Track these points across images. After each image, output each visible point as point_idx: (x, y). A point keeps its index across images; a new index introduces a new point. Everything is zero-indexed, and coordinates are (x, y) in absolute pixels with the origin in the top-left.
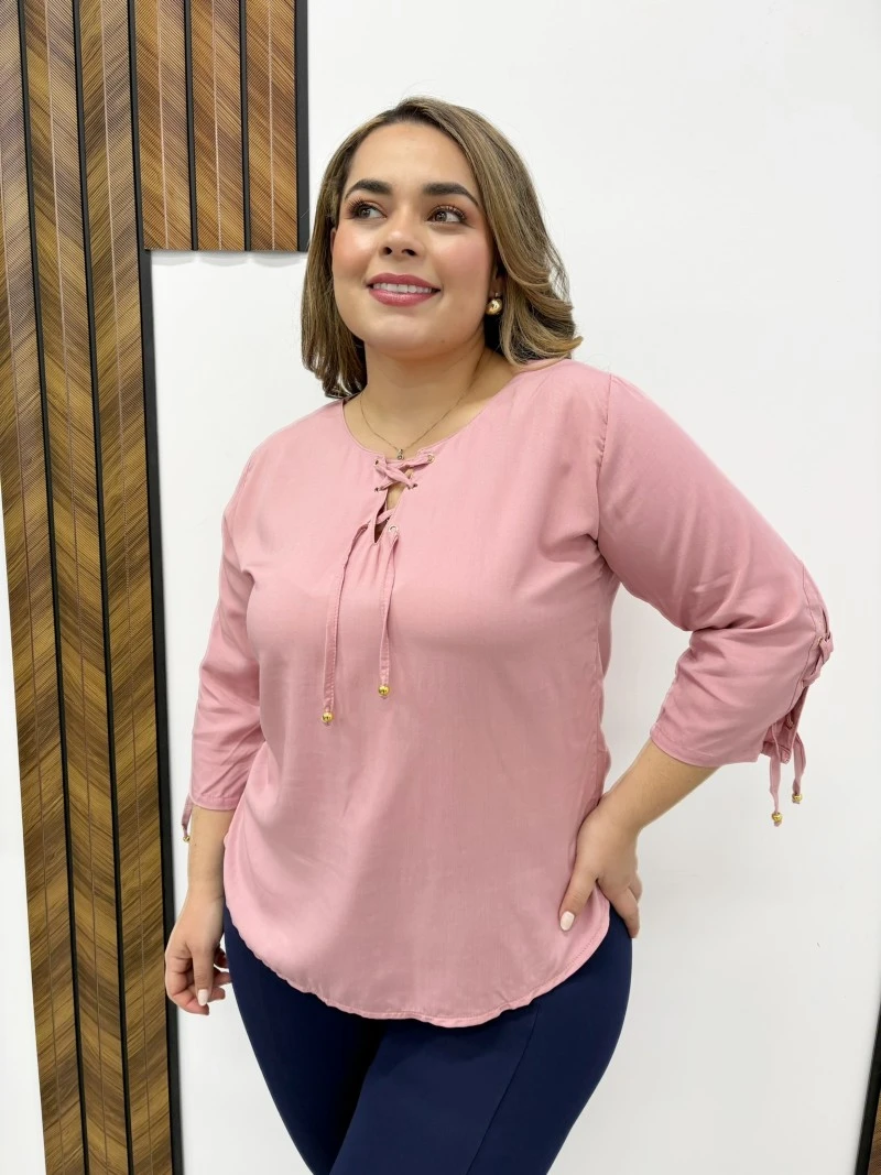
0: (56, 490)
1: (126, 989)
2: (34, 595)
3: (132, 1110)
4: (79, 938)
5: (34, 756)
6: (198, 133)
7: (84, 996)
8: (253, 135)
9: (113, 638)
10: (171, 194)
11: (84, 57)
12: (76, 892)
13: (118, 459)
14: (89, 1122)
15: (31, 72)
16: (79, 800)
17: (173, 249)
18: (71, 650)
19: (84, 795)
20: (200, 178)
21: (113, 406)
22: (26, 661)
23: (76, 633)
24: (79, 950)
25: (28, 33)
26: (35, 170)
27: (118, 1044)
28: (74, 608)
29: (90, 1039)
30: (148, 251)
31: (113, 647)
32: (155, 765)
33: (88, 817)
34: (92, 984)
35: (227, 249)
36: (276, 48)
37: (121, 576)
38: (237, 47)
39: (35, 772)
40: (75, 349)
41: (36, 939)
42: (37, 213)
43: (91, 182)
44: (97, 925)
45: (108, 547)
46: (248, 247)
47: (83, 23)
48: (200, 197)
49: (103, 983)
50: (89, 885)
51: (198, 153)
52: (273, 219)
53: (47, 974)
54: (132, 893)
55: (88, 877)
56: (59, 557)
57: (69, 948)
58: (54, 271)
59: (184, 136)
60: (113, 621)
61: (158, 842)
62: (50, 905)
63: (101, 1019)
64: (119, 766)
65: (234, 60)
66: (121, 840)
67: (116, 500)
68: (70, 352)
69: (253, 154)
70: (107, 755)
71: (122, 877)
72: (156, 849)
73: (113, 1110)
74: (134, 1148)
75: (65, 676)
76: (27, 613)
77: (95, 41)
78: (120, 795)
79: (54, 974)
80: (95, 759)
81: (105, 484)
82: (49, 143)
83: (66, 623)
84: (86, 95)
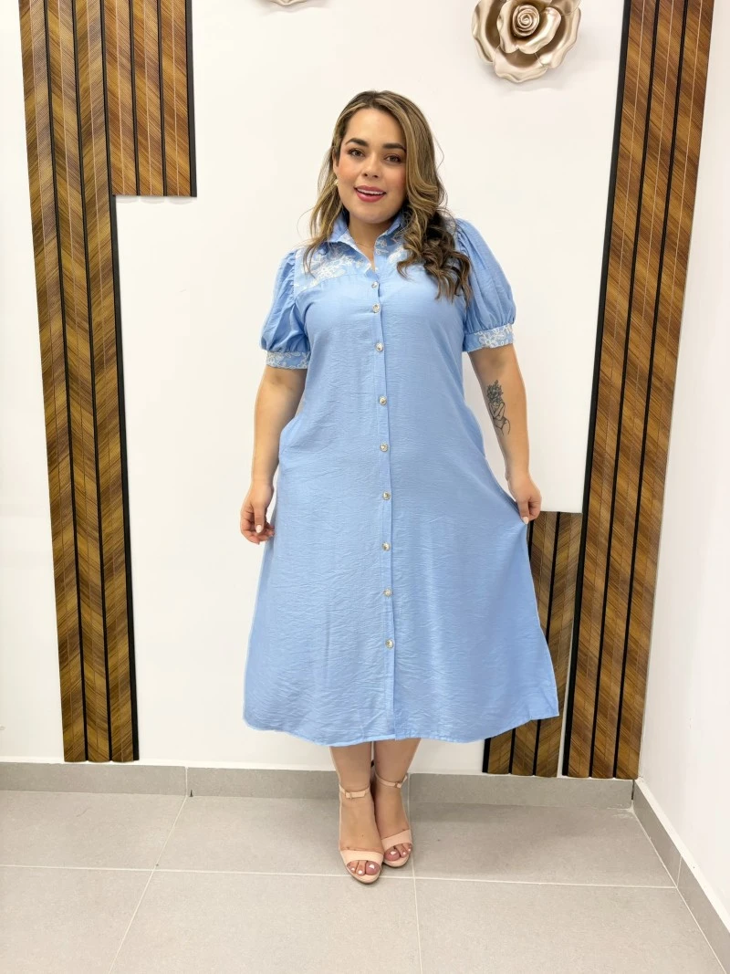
0: (67, 318)
1: (106, 587)
2: (56, 374)
3: (109, 656)
4: (80, 561)
5: (55, 460)
6: (139, 137)
7: (84, 593)
8: (167, 139)
9: (97, 396)
10: (126, 167)
11: (81, 97)
12: (78, 535)
13: (100, 303)
14: (85, 664)
15: (54, 106)
16: (79, 484)
17: (127, 194)
18: (76, 404)
19: (82, 481)
20: (141, 160)
21: (97, 275)
22: (51, 409)
23: (78, 394)
24: (80, 568)
25: (53, 85)
26: (56, 154)
27: (102, 619)
28: (76, 380)
29: (86, 616)
30: (114, 196)
31: (97, 401)
32: (120, 465)
33: (85, 494)
34: (87, 586)
35: (155, 195)
36: (179, 96)
37: (101, 364)
38: (158, 94)
39: (56, 470)
40: (77, 245)
41: (57, 561)
42: (58, 177)
43: (85, 161)
44: (90, 552)
45: (95, 349)
46: (165, 194)
47: (80, 81)
48: (141, 169)
49: (93, 585)
50: (85, 531)
51: (139, 147)
52: (178, 180)
53: (62, 581)
54: (108, 535)
55: (85, 526)
56: (69, 354)
57: (74, 566)
58: (66, 204)
59: (132, 139)
60: (97, 388)
61: (121, 508)
62: (65, 541)
63: (92, 605)
64: (100, 466)
65: (157, 101)
66: (102, 506)
67: (99, 324)
68: (74, 246)
69: (167, 148)
70: (94, 459)
71: (103, 526)
72: (120, 511)
73: (99, 657)
74: (110, 679)
75: (72, 417)
76: (52, 384)
77: (87, 90)
78: (101, 482)
79: (66, 581)
80: (88, 462)
81: (93, 315)
82: (63, 140)
83: (72, 389)
84: (82, 117)
